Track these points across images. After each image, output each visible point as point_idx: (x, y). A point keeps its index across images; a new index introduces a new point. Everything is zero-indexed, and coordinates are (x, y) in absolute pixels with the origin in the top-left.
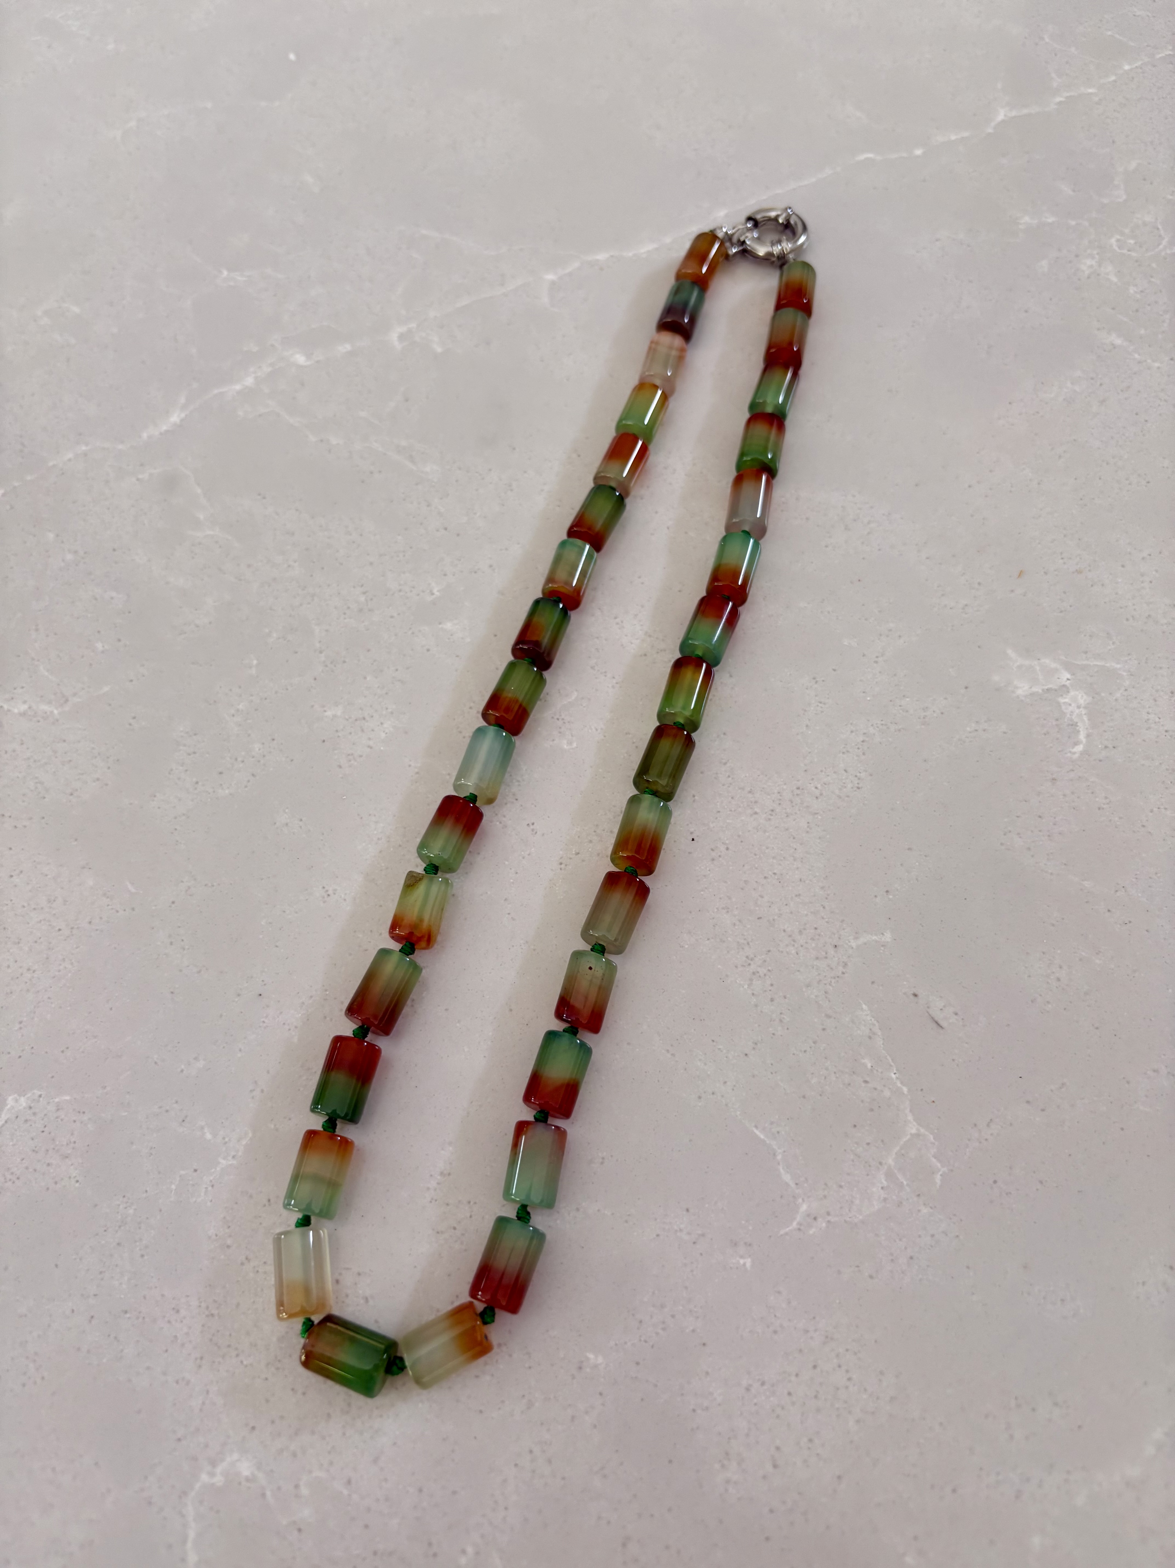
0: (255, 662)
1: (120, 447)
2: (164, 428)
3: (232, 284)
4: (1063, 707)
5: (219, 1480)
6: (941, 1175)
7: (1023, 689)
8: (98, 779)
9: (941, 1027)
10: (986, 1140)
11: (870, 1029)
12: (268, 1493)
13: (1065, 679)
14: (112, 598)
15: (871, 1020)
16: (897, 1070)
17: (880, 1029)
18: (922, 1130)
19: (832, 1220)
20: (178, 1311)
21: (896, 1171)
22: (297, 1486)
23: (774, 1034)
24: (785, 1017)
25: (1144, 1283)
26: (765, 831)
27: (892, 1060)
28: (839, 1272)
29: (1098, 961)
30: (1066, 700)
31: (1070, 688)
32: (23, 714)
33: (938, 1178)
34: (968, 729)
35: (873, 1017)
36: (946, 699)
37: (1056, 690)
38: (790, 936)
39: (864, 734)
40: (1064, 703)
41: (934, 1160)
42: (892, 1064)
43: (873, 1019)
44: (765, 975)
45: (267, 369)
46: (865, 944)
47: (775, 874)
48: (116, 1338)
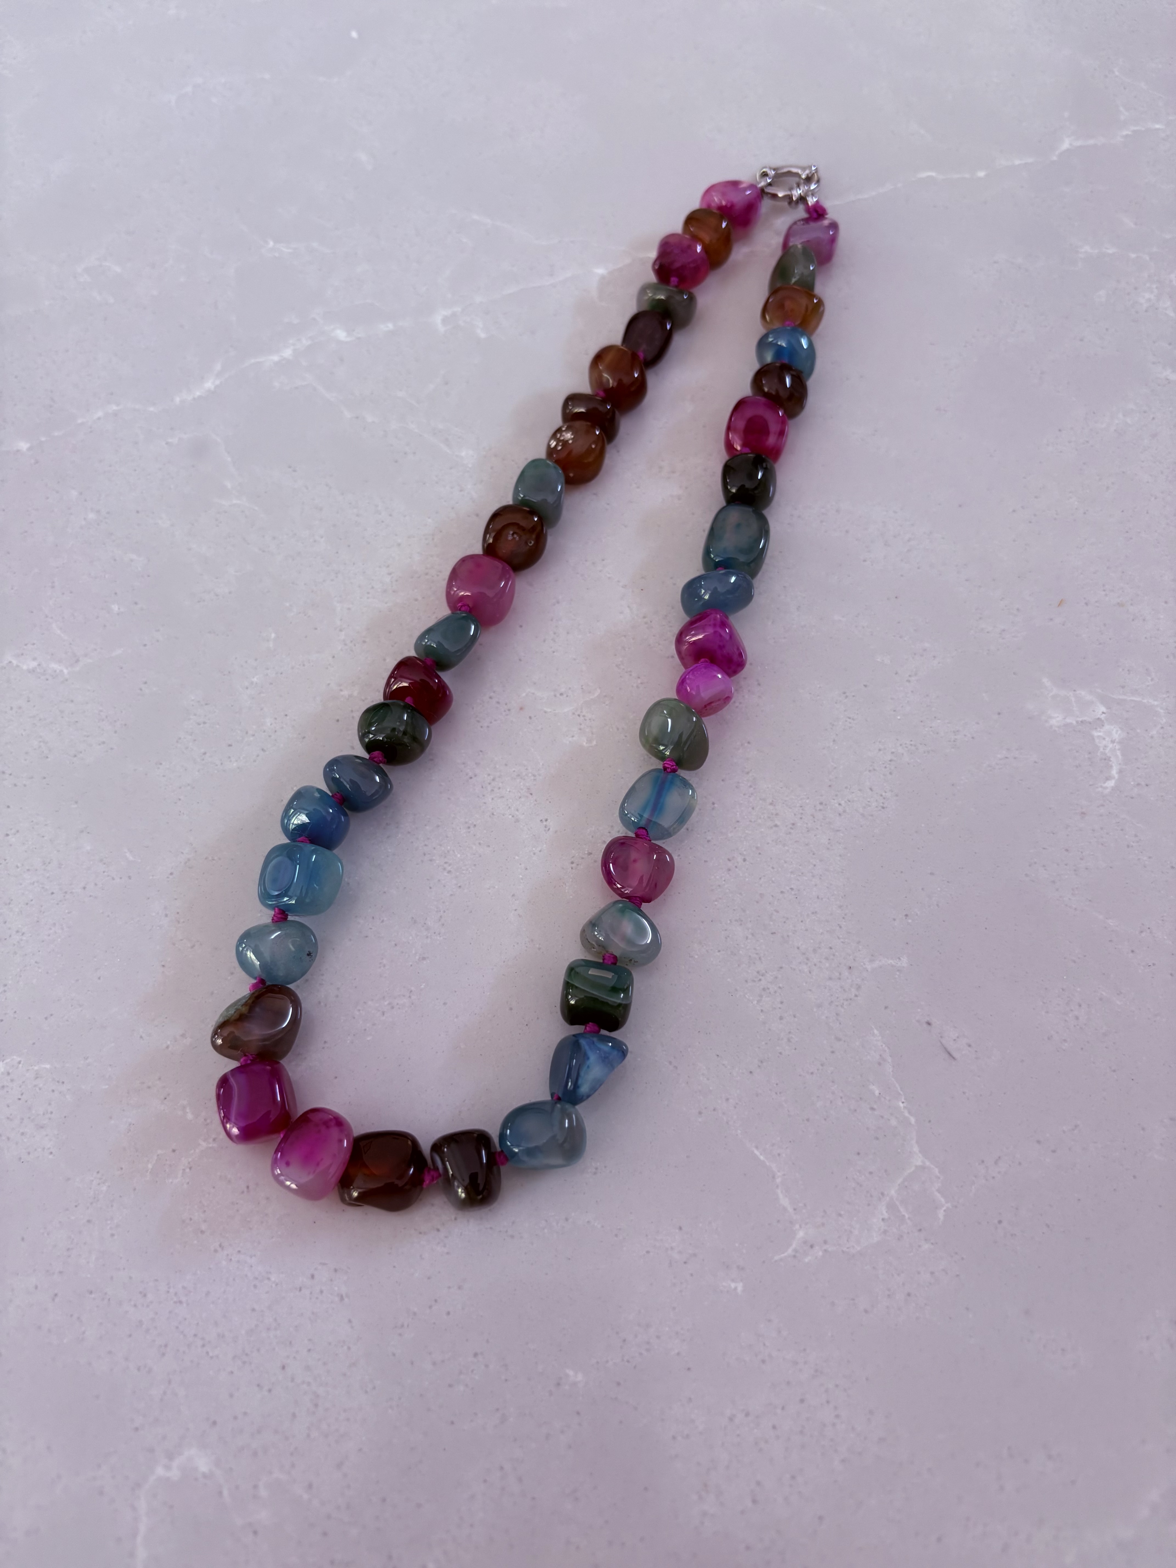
0: (273, 635)
1: (152, 409)
2: (198, 394)
3: (277, 255)
4: (1097, 741)
5: (175, 1474)
6: (945, 1211)
7: (1056, 719)
8: (104, 743)
9: (954, 1058)
10: (993, 1178)
11: (881, 1056)
12: (225, 1493)
13: (1101, 713)
14: (132, 560)
15: (882, 1046)
16: (905, 1099)
17: (891, 1056)
18: (928, 1163)
19: (830, 1249)
20: (145, 1296)
21: (898, 1203)
22: (255, 1487)
23: (781, 1053)
24: (793, 1036)
25: (1148, 1338)
26: (784, 845)
27: (901, 1088)
28: (833, 1304)
29: (1118, 1003)
30: (1101, 734)
31: (1105, 721)
32: (33, 671)
33: (941, 1214)
34: (999, 756)
35: (884, 1044)
36: (978, 723)
37: (1090, 723)
38: (804, 954)
39: (893, 753)
40: (1099, 737)
41: (938, 1195)
42: (901, 1093)
43: (884, 1046)
44: (775, 992)
45: (306, 342)
46: (881, 967)
47: (792, 889)
48: (79, 1318)
